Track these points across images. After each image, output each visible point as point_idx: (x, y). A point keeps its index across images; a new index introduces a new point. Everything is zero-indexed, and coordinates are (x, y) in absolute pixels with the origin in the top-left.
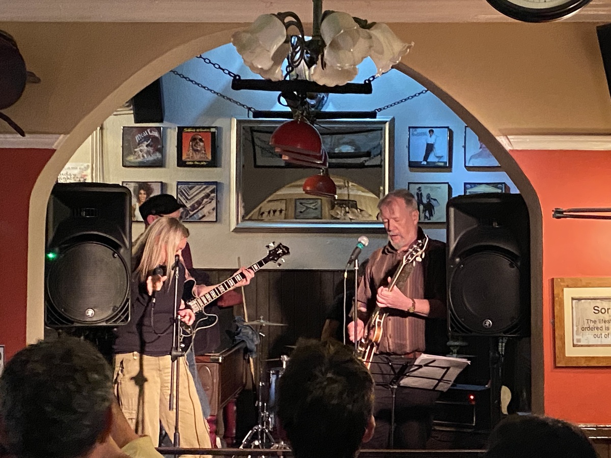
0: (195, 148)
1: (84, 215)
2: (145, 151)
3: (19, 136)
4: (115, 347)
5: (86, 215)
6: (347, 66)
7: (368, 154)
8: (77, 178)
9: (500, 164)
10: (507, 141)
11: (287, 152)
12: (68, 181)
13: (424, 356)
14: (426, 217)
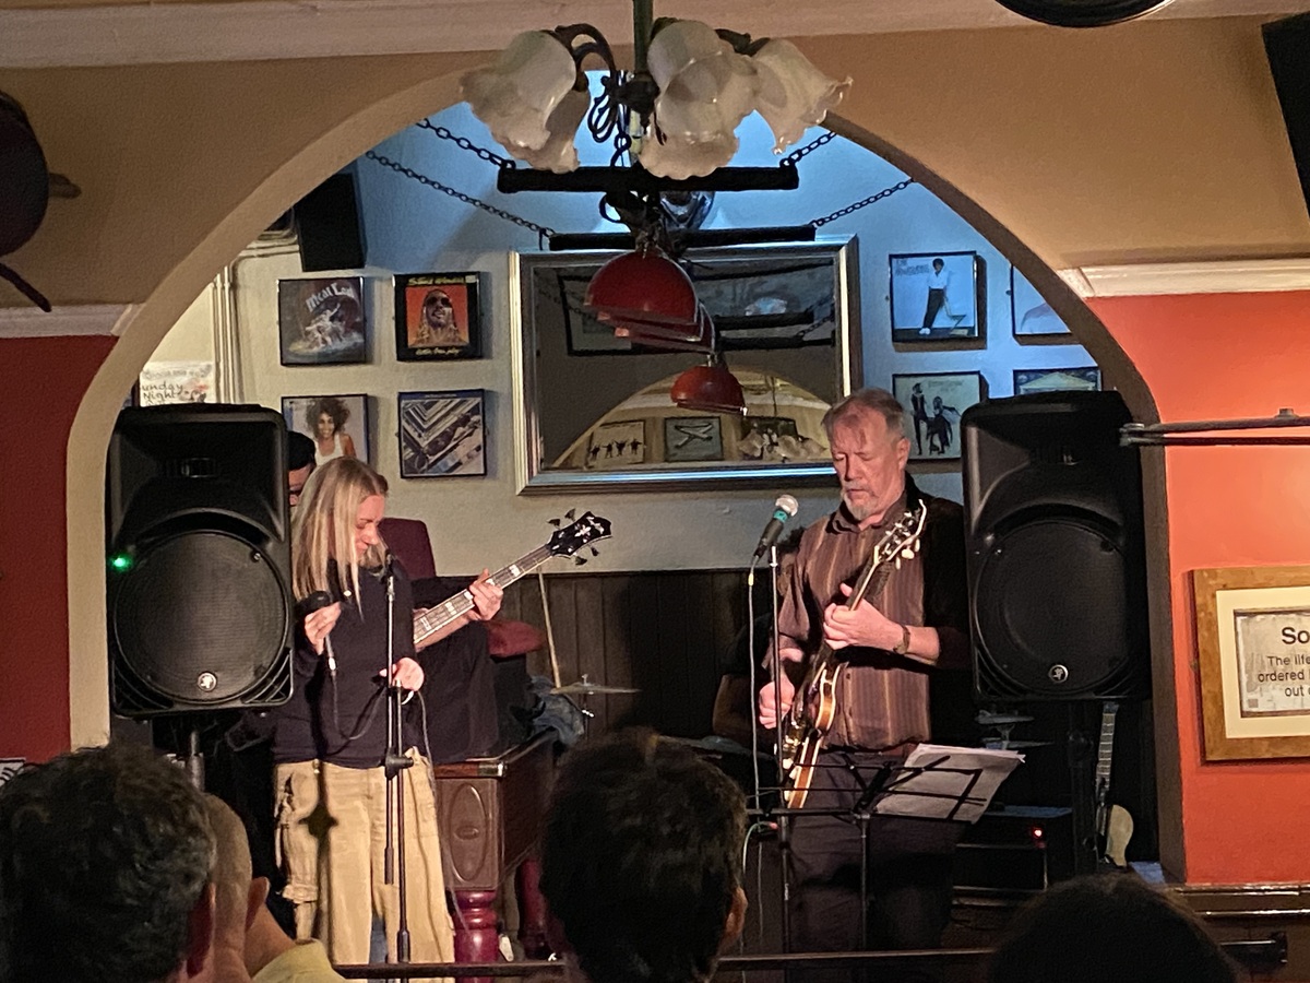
0: (434, 319)
1: (188, 473)
2: (328, 329)
3: (39, 311)
4: (275, 750)
5: (190, 474)
6: (706, 136)
7: (807, 317)
8: (187, 393)
9: (1069, 327)
10: (1082, 279)
11: (624, 321)
12: (168, 401)
13: (924, 749)
14: (933, 448)
